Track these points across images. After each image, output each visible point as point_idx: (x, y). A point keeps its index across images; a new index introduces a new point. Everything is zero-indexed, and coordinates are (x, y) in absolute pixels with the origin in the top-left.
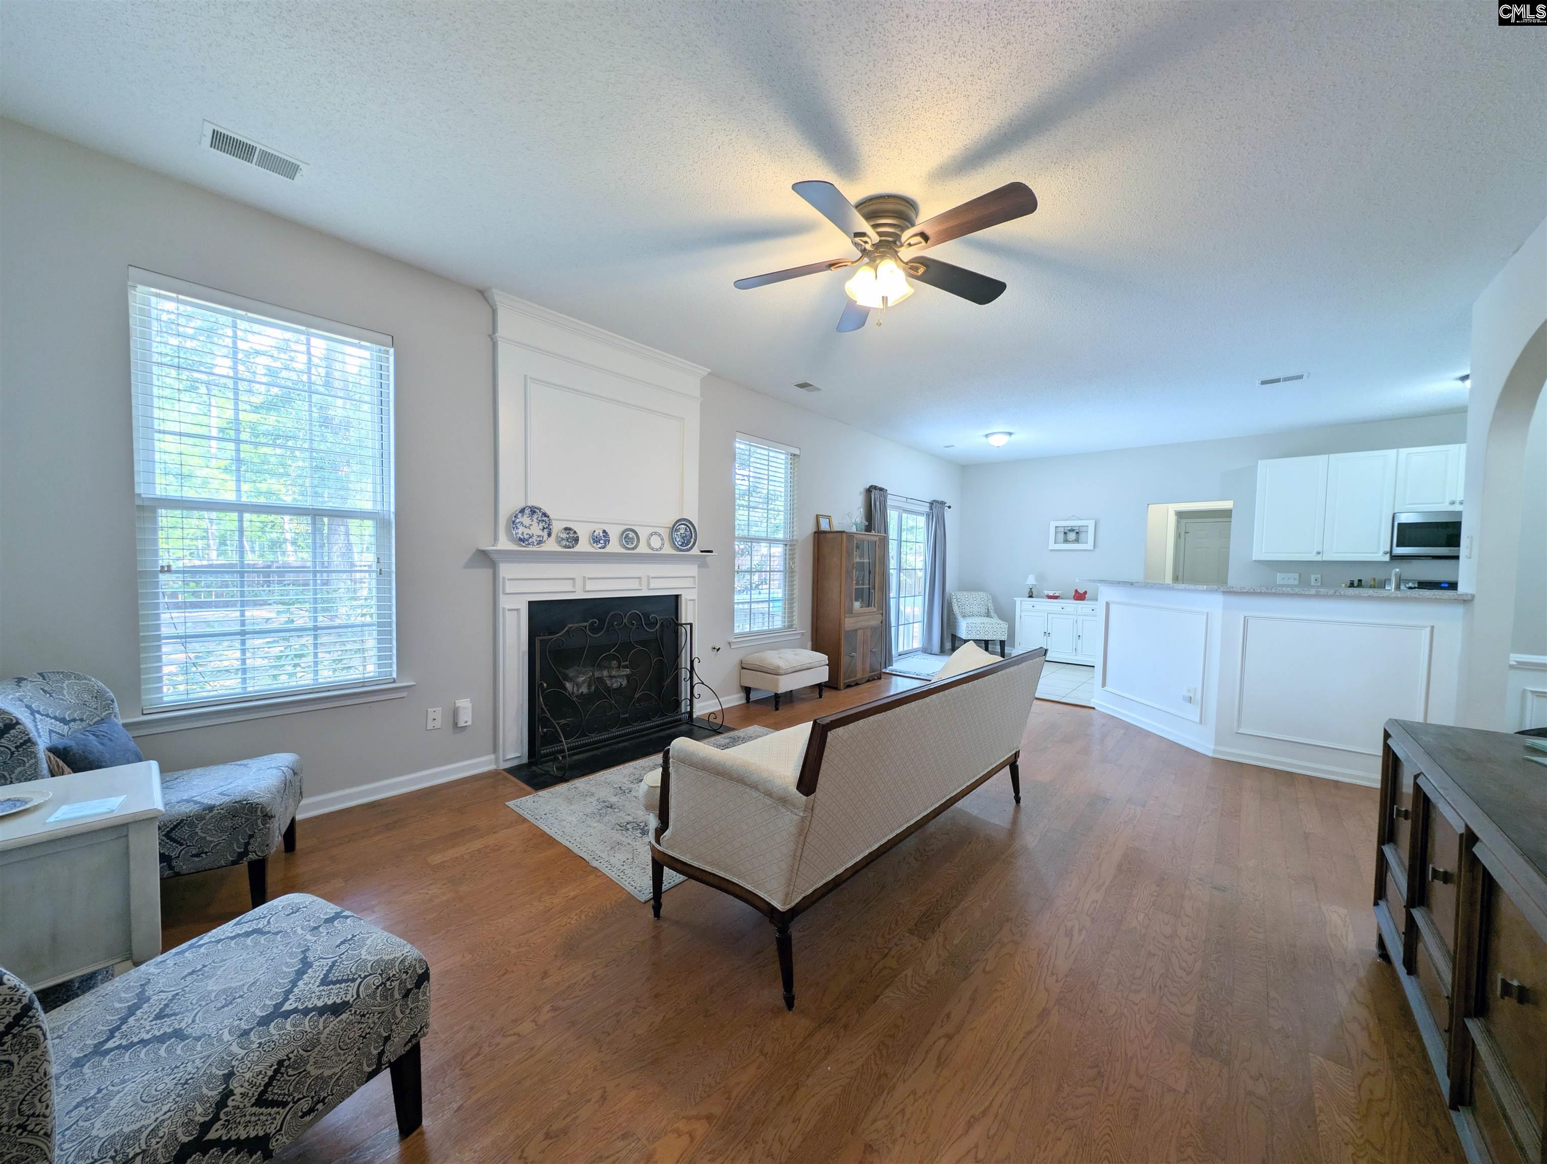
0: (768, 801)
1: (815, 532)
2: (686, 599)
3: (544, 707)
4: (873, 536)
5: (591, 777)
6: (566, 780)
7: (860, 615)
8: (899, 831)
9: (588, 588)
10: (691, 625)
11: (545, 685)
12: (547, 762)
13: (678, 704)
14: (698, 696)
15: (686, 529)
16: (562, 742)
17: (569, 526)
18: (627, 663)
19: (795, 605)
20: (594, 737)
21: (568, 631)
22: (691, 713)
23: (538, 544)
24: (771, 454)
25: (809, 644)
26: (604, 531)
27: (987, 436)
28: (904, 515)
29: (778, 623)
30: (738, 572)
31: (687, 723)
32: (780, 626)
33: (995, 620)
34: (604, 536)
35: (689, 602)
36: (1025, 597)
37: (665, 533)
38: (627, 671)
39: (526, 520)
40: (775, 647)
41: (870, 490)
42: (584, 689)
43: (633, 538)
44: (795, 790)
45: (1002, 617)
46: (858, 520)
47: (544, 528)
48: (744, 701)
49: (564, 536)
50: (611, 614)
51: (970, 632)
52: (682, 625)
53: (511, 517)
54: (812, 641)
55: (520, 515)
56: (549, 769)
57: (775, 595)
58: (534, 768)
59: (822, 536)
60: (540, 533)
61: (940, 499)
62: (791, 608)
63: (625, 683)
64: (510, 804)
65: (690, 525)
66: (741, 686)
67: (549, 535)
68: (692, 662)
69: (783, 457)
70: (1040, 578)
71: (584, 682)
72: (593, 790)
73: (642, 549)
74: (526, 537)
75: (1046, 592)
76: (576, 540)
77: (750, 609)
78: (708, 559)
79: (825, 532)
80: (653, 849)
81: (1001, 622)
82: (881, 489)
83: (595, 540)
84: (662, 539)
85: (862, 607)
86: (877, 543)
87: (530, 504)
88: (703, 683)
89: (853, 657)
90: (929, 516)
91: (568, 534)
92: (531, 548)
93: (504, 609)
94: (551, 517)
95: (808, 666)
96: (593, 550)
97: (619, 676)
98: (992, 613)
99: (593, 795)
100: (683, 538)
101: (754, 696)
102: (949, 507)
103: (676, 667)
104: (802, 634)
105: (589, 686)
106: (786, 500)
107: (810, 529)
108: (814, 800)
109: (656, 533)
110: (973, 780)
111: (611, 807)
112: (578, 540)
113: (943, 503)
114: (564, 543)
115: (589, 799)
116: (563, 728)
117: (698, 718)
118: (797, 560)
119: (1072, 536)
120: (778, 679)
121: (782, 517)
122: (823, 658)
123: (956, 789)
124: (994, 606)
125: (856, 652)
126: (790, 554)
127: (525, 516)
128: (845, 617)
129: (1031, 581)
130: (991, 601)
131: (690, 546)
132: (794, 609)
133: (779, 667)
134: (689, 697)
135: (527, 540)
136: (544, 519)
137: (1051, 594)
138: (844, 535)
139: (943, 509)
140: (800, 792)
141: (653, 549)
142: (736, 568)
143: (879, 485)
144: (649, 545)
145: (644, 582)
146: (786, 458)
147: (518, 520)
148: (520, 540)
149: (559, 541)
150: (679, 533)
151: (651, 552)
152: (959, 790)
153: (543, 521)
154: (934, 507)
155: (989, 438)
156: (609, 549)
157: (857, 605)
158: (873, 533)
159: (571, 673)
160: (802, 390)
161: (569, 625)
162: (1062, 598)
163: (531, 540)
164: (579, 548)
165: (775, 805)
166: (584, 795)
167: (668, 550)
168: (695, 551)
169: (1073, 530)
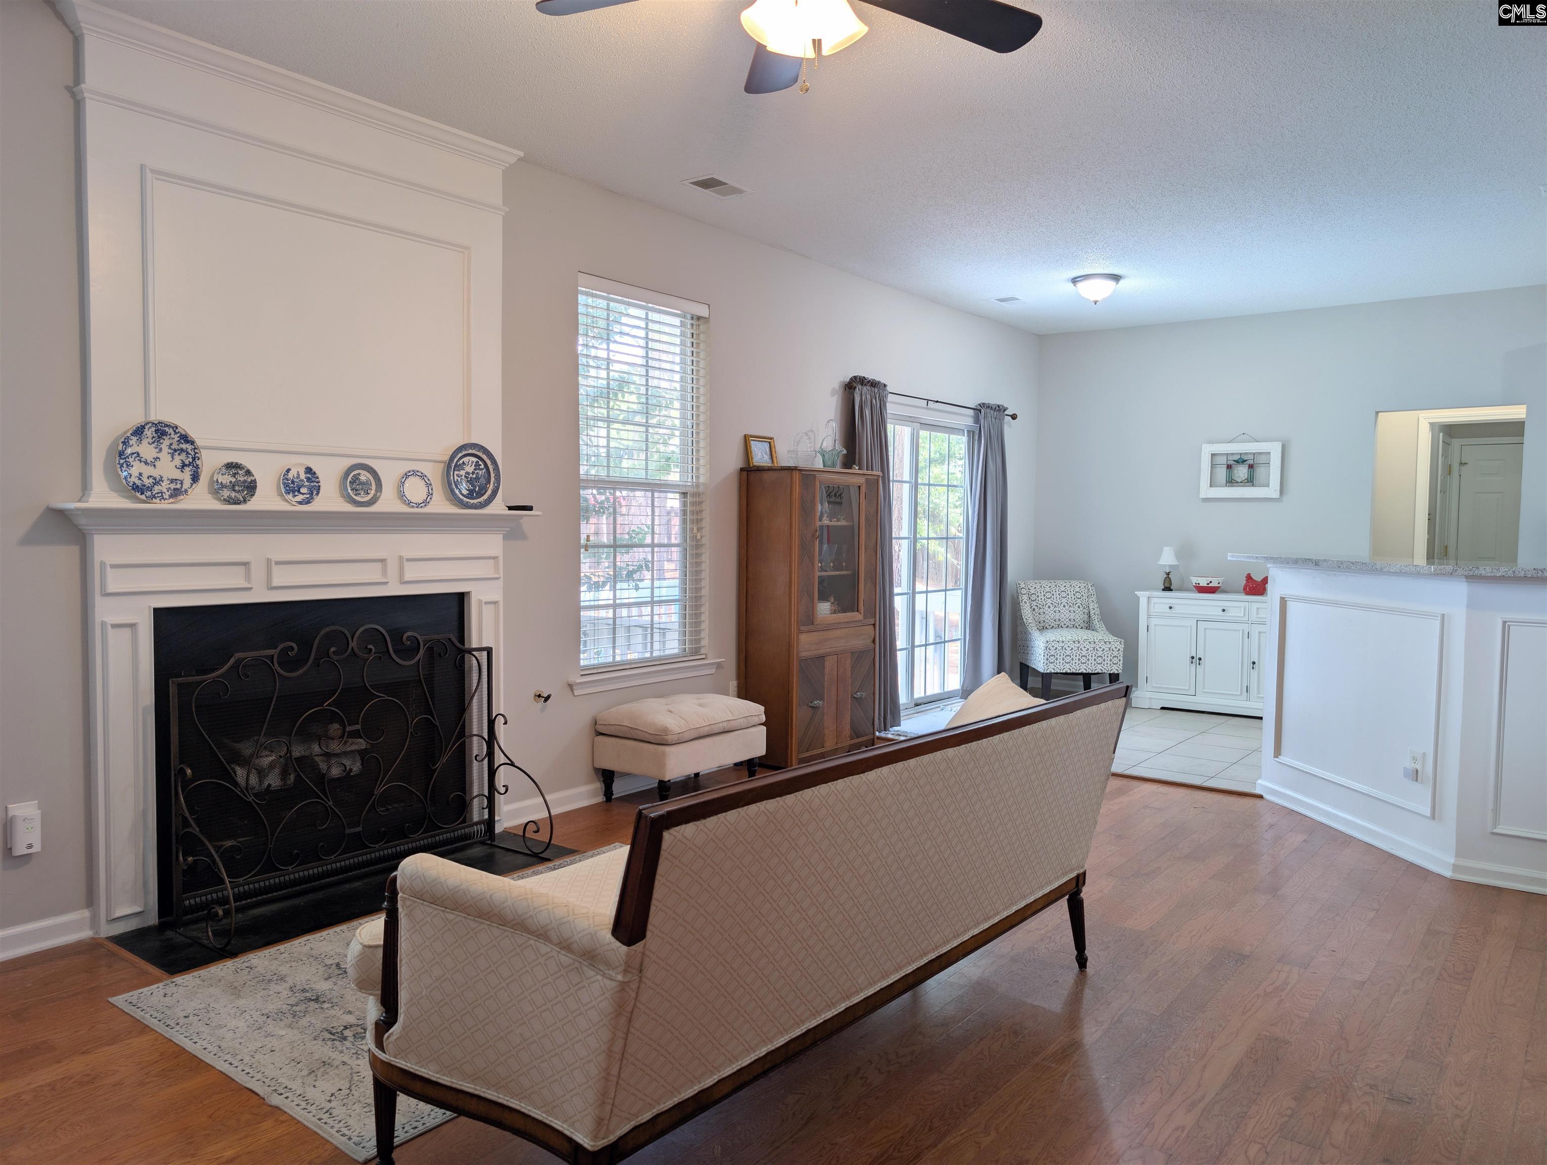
0: (565, 959)
1: (742, 470)
2: (480, 601)
3: (187, 814)
4: (855, 477)
5: (282, 947)
6: (233, 955)
7: (829, 627)
8: (829, 1015)
9: (276, 582)
10: (489, 651)
11: (189, 771)
12: (197, 921)
13: (463, 805)
14: (502, 790)
15: (477, 465)
16: (222, 882)
17: (235, 461)
18: (358, 727)
19: (703, 609)
20: (293, 873)
21: (236, 666)
22: (490, 823)
23: (171, 496)
24: (653, 316)
25: (733, 684)
26: (309, 470)
27: (1074, 281)
28: (924, 434)
29: (673, 646)
30: (586, 548)
31: (483, 843)
32: (676, 651)
33: (1101, 635)
34: (308, 479)
35: (484, 607)
36: (1155, 589)
37: (434, 473)
38: (361, 744)
39: (146, 449)
40: (663, 691)
41: (851, 386)
42: (274, 780)
43: (367, 484)
44: (609, 937)
45: (1115, 628)
46: (828, 445)
47: (184, 465)
48: (601, 798)
49: (226, 479)
50: (323, 632)
51: (1052, 659)
52: (470, 651)
53: (114, 444)
54: (739, 678)
55: (134, 439)
56: (200, 935)
57: (664, 592)
58: (169, 934)
59: (753, 476)
60: (177, 474)
61: (993, 401)
62: (696, 615)
63: (356, 767)
64: (119, 1000)
65: (484, 457)
66: (597, 770)
67: (195, 478)
68: (491, 723)
69: (677, 321)
70: (1185, 552)
71: (272, 766)
72: (284, 970)
73: (388, 503)
74: (148, 482)
75: (1195, 580)
76: (251, 488)
77: (614, 619)
78: (523, 521)
79: (760, 469)
80: (375, 1062)
81: (1111, 638)
82: (874, 384)
83: (290, 487)
84: (428, 485)
85: (835, 612)
86: (863, 489)
87: (153, 418)
88: (512, 764)
89: (815, 708)
90: (974, 436)
91: (234, 475)
92: (157, 505)
93: (103, 624)
94: (199, 443)
95: (726, 726)
96: (285, 507)
97: (345, 754)
98: (1096, 622)
99: (282, 979)
100: (470, 481)
101: (620, 789)
102: (1014, 417)
103: (461, 733)
104: (719, 666)
105: (284, 774)
106: (683, 408)
107: (733, 462)
108: (643, 954)
109: (415, 473)
110: (986, 926)
111: (317, 1000)
112: (255, 487)
113: (1000, 409)
114: (226, 493)
115: (274, 987)
116: (226, 855)
117: (507, 833)
118: (706, 523)
119: (1241, 472)
120: (664, 754)
121: (676, 441)
122: (756, 711)
123: (948, 942)
124: (1100, 607)
125: (822, 699)
126: (692, 513)
127: (145, 442)
128: (800, 632)
129: (1168, 558)
130: (1094, 598)
131: (485, 497)
132: (703, 617)
133: (666, 730)
134: (486, 793)
135: (150, 489)
136: (184, 446)
137: (1203, 582)
138: (796, 475)
139: (1001, 420)
140: (617, 939)
141: (409, 503)
142: (583, 542)
143: (870, 375)
144: (401, 496)
145: (392, 567)
146: (683, 324)
147: (129, 451)
148: (135, 488)
149: (216, 489)
150: (462, 473)
151: (405, 509)
152: (955, 943)
153: (182, 450)
154: (982, 416)
155: (1079, 285)
156: (320, 504)
157: (824, 609)
158: (856, 469)
159: (246, 748)
160: (708, 192)
161: (236, 655)
162: (1224, 592)
163: (157, 489)
164: (256, 504)
165: (577, 964)
166: (266, 981)
167: (440, 505)
168: (498, 507)
169: (1245, 461)
